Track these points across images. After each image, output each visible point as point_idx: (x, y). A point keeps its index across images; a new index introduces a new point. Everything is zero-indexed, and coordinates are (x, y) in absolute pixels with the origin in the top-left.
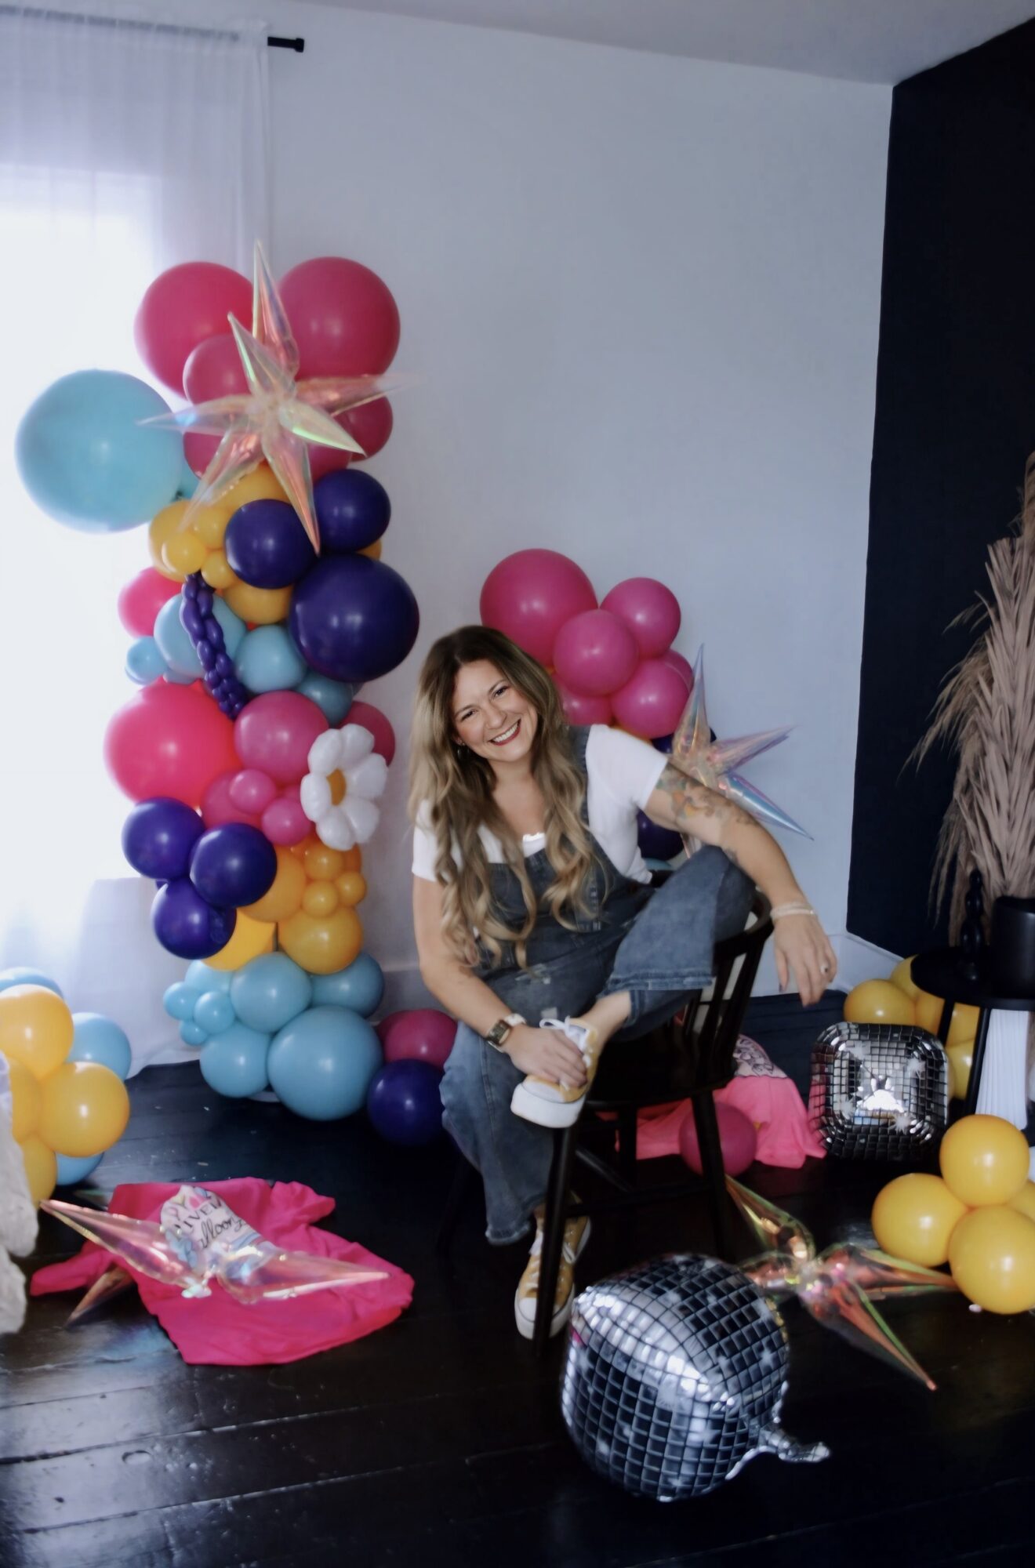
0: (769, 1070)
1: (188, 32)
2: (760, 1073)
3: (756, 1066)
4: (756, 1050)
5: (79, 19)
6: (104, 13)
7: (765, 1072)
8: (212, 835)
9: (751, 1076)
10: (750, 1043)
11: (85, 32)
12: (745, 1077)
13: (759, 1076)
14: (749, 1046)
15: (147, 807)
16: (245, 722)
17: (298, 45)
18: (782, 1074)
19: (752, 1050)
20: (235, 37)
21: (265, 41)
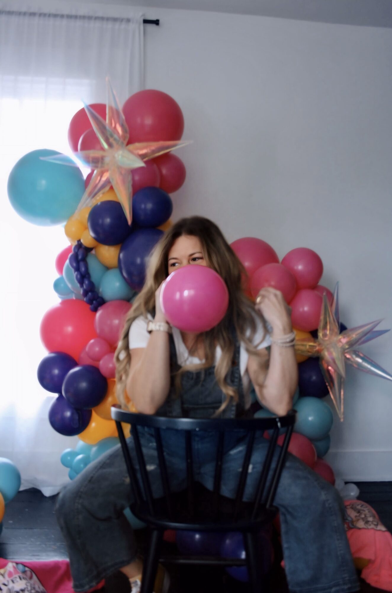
0: (375, 525)
1: (108, 19)
2: (370, 527)
3: (367, 522)
4: (369, 512)
5: (62, 16)
6: (74, 13)
7: (372, 526)
8: (76, 369)
9: (364, 528)
10: (366, 507)
11: (65, 22)
12: (360, 529)
13: (368, 529)
14: (365, 509)
15: (52, 355)
16: (98, 314)
17: (156, 22)
18: (383, 528)
19: (367, 512)
20: (128, 20)
21: (142, 21)
